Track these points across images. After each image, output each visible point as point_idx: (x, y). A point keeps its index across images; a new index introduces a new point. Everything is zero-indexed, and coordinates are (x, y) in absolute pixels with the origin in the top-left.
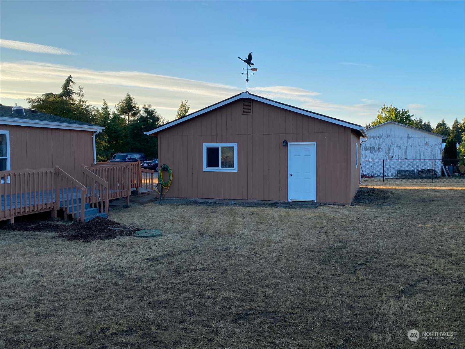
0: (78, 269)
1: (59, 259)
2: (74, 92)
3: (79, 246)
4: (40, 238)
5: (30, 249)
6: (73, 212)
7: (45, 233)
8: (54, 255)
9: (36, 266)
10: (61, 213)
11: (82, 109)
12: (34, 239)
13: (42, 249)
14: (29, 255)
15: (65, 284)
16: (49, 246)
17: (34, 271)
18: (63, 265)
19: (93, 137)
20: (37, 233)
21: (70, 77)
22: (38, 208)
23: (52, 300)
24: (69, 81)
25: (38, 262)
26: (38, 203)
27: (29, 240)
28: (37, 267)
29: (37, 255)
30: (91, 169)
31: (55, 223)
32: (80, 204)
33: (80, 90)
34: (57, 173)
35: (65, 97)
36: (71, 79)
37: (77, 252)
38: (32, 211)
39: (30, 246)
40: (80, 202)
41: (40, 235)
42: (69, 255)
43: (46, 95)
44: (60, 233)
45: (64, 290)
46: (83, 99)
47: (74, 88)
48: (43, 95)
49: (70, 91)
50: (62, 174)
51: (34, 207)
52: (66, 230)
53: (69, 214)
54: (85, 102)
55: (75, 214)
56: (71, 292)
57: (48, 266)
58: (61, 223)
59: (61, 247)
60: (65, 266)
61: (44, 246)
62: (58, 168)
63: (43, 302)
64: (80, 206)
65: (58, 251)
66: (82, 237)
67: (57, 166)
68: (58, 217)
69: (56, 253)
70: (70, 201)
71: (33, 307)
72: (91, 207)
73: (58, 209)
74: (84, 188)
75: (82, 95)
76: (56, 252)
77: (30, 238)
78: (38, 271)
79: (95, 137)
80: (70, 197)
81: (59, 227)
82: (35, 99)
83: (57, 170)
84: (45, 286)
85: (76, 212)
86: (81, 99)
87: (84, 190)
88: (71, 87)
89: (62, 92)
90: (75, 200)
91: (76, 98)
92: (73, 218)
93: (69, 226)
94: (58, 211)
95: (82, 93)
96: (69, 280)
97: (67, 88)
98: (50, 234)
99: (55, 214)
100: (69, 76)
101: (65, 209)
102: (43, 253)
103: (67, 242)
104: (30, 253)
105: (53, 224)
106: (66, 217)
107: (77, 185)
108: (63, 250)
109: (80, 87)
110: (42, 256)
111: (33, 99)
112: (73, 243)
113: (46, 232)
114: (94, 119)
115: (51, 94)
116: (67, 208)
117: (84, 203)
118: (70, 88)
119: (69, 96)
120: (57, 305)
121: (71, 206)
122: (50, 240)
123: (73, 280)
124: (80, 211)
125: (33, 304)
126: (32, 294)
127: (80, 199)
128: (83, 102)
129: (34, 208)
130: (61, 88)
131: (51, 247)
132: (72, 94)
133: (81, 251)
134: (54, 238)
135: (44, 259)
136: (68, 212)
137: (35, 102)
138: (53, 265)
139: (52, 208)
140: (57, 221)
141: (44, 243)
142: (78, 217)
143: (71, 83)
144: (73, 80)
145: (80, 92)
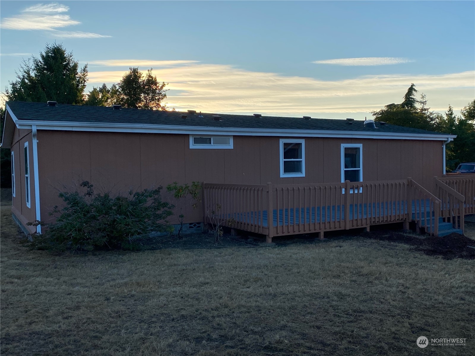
0: (443, 286)
1: (420, 273)
2: (416, 101)
3: (438, 262)
4: (397, 249)
5: (390, 259)
6: (426, 225)
7: (400, 245)
8: (414, 268)
9: (398, 277)
10: (413, 225)
11: (426, 117)
12: (392, 249)
13: (402, 261)
14: (390, 264)
15: (433, 301)
16: (407, 257)
17: (398, 281)
18: (426, 280)
19: (443, 146)
20: (392, 243)
21: (413, 85)
22: (391, 219)
23: (423, 314)
24: (411, 90)
25: (400, 273)
26: (391, 214)
27: (387, 250)
28: (400, 278)
29: (397, 265)
30: (444, 181)
31: (407, 235)
32: (433, 218)
33: (423, 97)
34: (410, 184)
35: (407, 106)
36: (413, 87)
37: (438, 268)
38: (386, 221)
39: (389, 255)
40: (433, 215)
41: (396, 246)
42: (430, 270)
43: (388, 106)
44: (416, 246)
45: (433, 307)
46: (426, 107)
47: (416, 96)
48: (385, 106)
49: (413, 100)
50: (415, 186)
51: (387, 217)
52: (421, 244)
53: (422, 228)
54: (427, 109)
55: (428, 227)
56: (442, 310)
57: (411, 278)
58: (414, 236)
59: (420, 261)
60: (428, 281)
61: (403, 257)
62: (411, 180)
63: (414, 314)
64: (433, 219)
65: (418, 264)
66: (441, 253)
67: (410, 178)
68: (410, 229)
69: (417, 267)
70: (423, 213)
71: (406, 317)
72: (444, 221)
73: (410, 221)
74: (438, 201)
75: (424, 103)
76: (415, 265)
77: (387, 248)
78: (401, 281)
79: (445, 146)
80: (422, 210)
81: (413, 239)
82: (379, 112)
83: (410, 182)
84: (412, 298)
85: (429, 226)
86: (423, 107)
87: (438, 203)
88: (414, 95)
89: (404, 102)
90: (428, 213)
91: (418, 106)
92: (426, 231)
93: (424, 240)
94: (410, 223)
95: (424, 101)
96: (436, 297)
97: (409, 97)
98: (406, 246)
99: (407, 226)
100: (411, 84)
101: (418, 222)
102: (404, 264)
103: (425, 257)
104: (390, 262)
105: (405, 236)
106: (418, 230)
107: (431, 198)
108: (423, 265)
109: (423, 94)
110: (403, 267)
111: (378, 111)
112: (432, 258)
113: (401, 243)
114: (439, 127)
115: (393, 104)
116: (419, 221)
117: (438, 216)
118: (413, 97)
119: (411, 104)
120: (430, 321)
121: (423, 219)
122: (407, 252)
123: (441, 298)
124: (433, 225)
125: (404, 314)
126: (401, 304)
127: (433, 212)
128: (425, 110)
129: (387, 219)
130: (404, 97)
131: (410, 259)
132: (414, 102)
133: (442, 267)
134: (410, 250)
135: (405, 270)
136: (420, 225)
137: (379, 115)
138: (416, 278)
139: (404, 219)
140: (409, 233)
141: (402, 255)
142: (431, 232)
143: (414, 92)
144: (415, 89)
145: (423, 100)
